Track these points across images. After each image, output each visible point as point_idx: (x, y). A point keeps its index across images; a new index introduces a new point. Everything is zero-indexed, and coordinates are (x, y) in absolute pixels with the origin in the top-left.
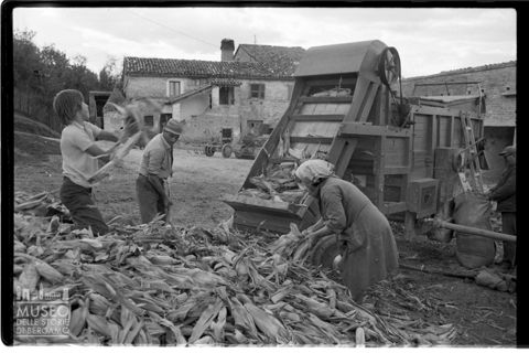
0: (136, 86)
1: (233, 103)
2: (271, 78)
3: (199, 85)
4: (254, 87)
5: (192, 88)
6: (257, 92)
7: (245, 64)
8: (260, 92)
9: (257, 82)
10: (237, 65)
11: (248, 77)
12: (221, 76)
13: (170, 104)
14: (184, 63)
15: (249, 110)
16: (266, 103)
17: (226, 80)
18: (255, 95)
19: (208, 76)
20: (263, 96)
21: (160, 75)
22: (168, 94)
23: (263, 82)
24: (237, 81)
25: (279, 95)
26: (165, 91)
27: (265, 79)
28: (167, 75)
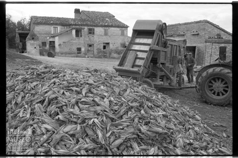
0: (38, 29)
1: (81, 36)
2: (97, 26)
3: (66, 29)
4: (90, 30)
5: (63, 30)
6: (91, 32)
7: (85, 19)
8: (92, 32)
9: (91, 27)
10: (82, 20)
11: (87, 25)
12: (75, 25)
13: (54, 37)
14: (58, 19)
15: (88, 39)
16: (95, 36)
17: (78, 27)
18: (90, 33)
19: (70, 25)
20: (94, 33)
21: (49, 24)
22: (52, 33)
23: (94, 27)
24: (83, 27)
25: (101, 33)
26: (51, 31)
27: (95, 26)
28: (52, 24)
